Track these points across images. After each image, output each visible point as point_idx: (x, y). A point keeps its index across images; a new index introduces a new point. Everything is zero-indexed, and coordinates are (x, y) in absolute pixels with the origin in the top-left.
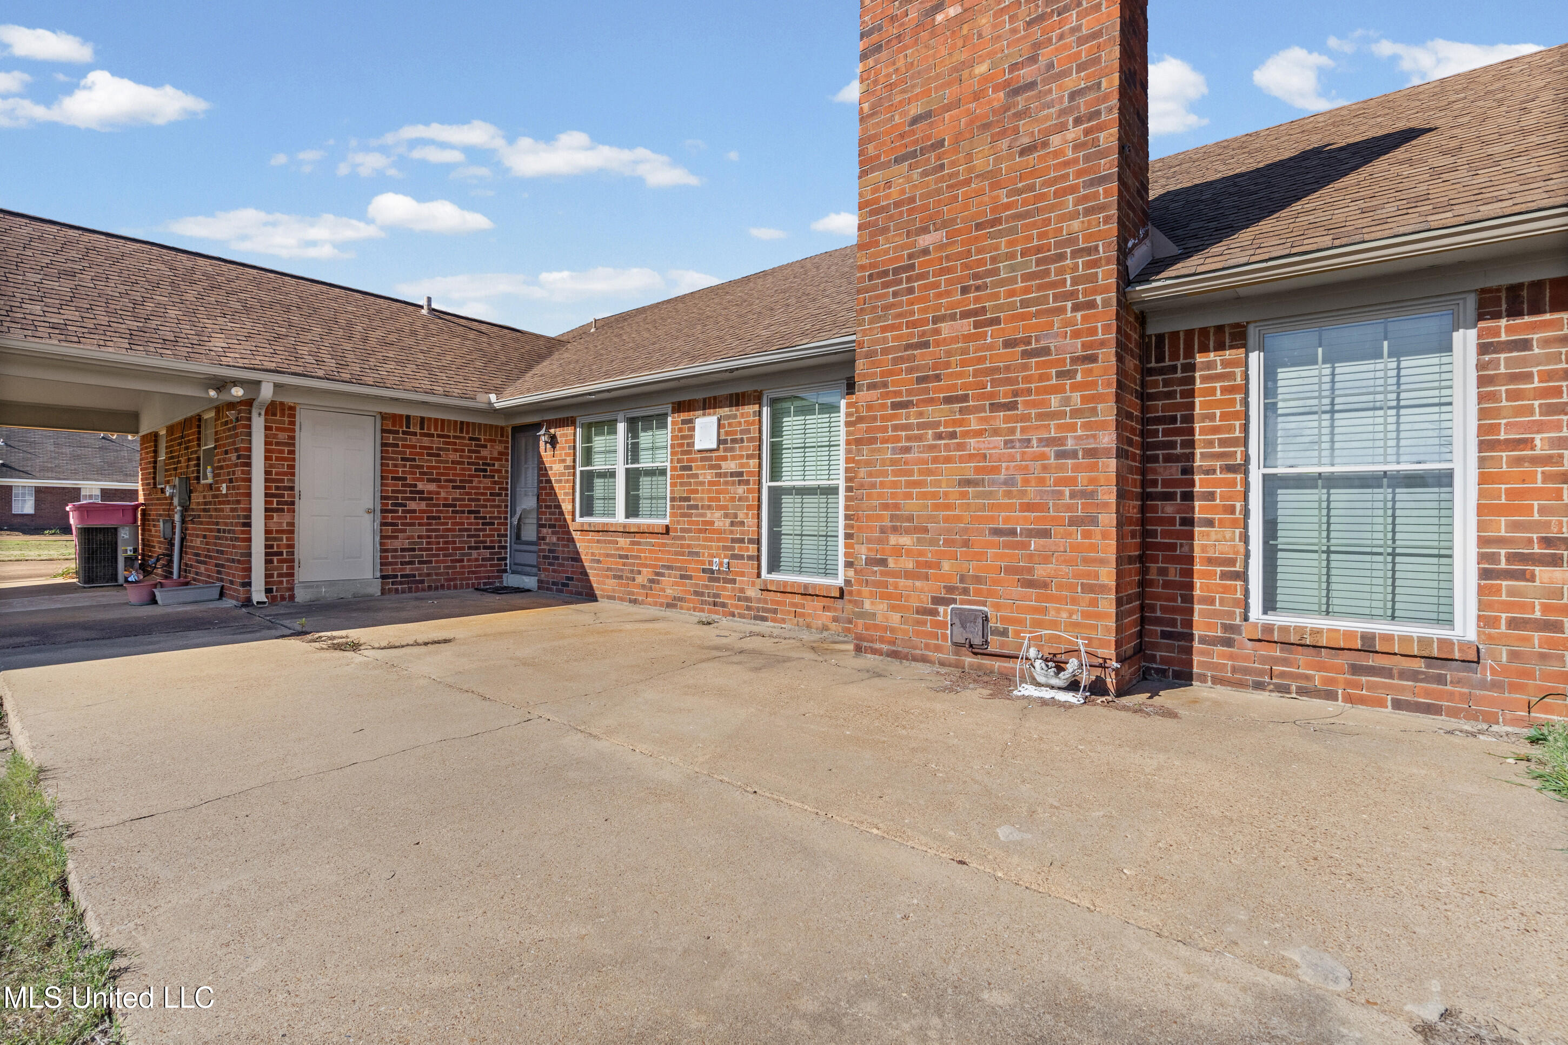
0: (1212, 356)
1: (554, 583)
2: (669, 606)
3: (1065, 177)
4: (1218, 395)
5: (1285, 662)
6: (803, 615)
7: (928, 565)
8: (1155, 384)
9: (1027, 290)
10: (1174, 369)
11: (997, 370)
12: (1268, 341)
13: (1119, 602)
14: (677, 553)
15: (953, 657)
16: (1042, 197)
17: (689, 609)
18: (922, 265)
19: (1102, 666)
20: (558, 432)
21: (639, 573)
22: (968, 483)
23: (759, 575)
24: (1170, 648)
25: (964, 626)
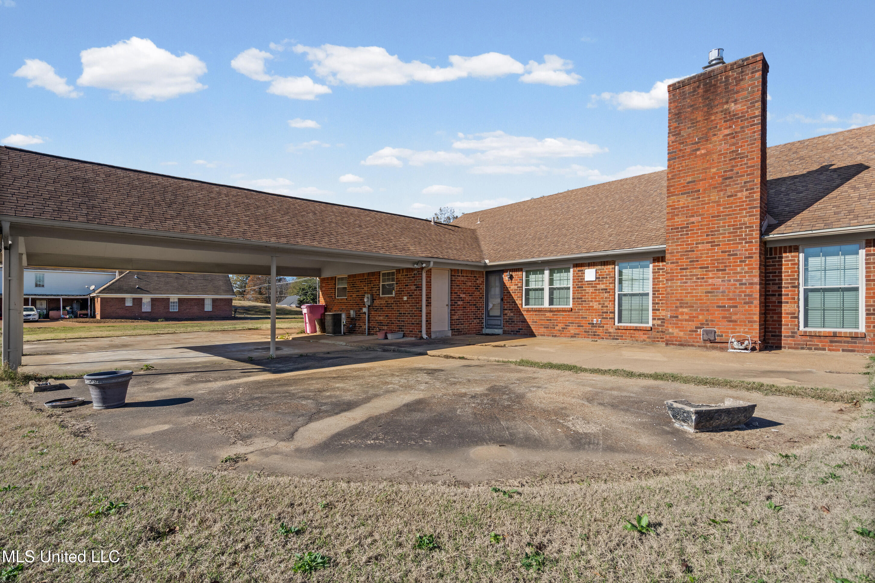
0: (788, 254)
1: (511, 331)
2: (572, 337)
3: (743, 205)
4: (790, 266)
5: (811, 341)
6: (634, 337)
7: (694, 317)
8: (769, 262)
9: (730, 237)
10: (775, 258)
11: (719, 259)
12: (806, 250)
13: (760, 325)
14: (576, 318)
15: (703, 344)
16: (735, 210)
17: (582, 337)
18: (691, 227)
19: (755, 343)
20: (514, 274)
21: (557, 325)
22: (709, 292)
23: (614, 324)
24: (774, 339)
25: (707, 334)
